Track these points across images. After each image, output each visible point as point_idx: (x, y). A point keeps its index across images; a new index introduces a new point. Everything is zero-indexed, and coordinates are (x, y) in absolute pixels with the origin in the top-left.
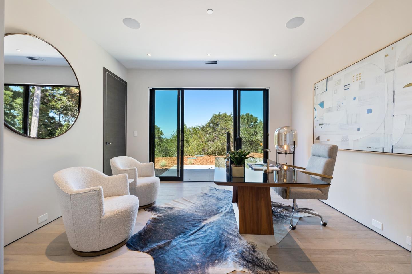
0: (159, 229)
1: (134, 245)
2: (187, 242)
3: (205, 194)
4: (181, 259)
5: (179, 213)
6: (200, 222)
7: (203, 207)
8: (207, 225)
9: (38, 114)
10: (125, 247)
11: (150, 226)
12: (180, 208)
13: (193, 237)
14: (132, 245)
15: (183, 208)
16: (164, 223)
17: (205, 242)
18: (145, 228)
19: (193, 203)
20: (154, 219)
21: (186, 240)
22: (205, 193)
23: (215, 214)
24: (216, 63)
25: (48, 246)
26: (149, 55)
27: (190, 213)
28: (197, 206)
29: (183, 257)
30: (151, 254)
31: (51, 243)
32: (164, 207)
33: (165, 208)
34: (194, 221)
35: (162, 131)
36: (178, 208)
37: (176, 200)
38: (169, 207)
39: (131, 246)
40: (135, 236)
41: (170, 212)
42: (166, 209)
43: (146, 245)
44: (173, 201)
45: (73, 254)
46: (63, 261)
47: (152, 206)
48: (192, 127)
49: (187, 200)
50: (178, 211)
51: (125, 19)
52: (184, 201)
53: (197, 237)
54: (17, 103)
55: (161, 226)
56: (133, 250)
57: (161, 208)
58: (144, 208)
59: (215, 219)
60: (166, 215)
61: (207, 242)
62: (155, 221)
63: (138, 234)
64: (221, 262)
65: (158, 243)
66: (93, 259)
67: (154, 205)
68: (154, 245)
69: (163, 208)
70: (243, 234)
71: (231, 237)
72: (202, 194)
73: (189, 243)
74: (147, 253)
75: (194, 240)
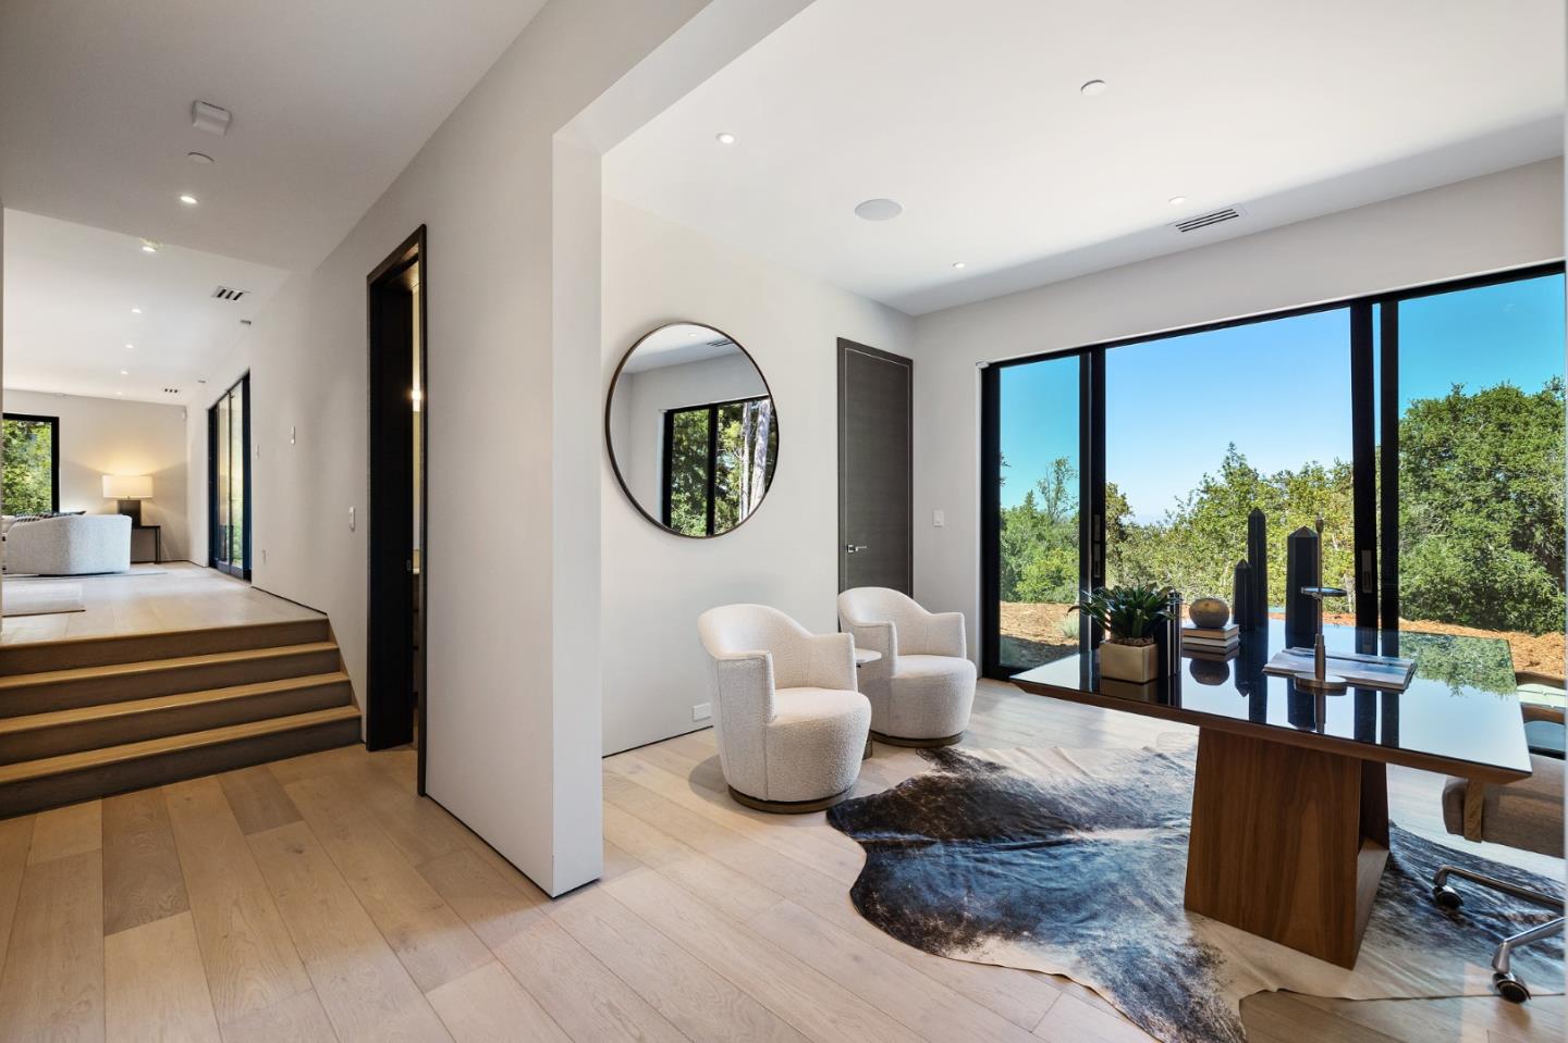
0: (923, 806)
1: (842, 818)
2: (977, 860)
3: (1160, 756)
4: (930, 887)
5: (1009, 787)
6: (1061, 830)
7: (1112, 794)
8: (1081, 842)
9: (764, 459)
10: (823, 815)
11: (903, 792)
12: (1022, 774)
13: (1005, 855)
14: (839, 818)
15: (1032, 775)
16: (948, 798)
17: (1032, 881)
18: (890, 794)
19: (1084, 773)
20: (927, 779)
21: (978, 856)
22: (1160, 752)
23: (1139, 826)
24: (1227, 215)
25: (698, 768)
26: (960, 266)
27: (1049, 797)
28: (1088, 783)
29: (937, 886)
30: (867, 851)
31: (705, 762)
32: (975, 759)
33: (979, 761)
34: (1043, 820)
35: (1123, 497)
36: (1016, 771)
37: (1028, 750)
38: (991, 764)
39: (835, 818)
40: (858, 801)
41: (985, 775)
42: (977, 767)
43: (867, 828)
44: (1018, 749)
45: (727, 793)
46: (707, 798)
47: (943, 745)
48: (1289, 473)
49: (1068, 757)
50: (1013, 779)
51: (859, 206)
52: (1057, 758)
53: (1015, 861)
54: (729, 437)
55: (935, 801)
56: (834, 827)
57: (964, 759)
58: (917, 748)
59: (1125, 836)
60: (966, 780)
61: (1037, 883)
62: (927, 786)
63: (865, 801)
64: (1042, 942)
65: (899, 836)
66: (754, 815)
67: (952, 747)
68: (886, 836)
69: (970, 762)
70: (1198, 912)
71: (1139, 902)
72: (1146, 754)
73: (980, 865)
74: (860, 843)
75: (1002, 863)
